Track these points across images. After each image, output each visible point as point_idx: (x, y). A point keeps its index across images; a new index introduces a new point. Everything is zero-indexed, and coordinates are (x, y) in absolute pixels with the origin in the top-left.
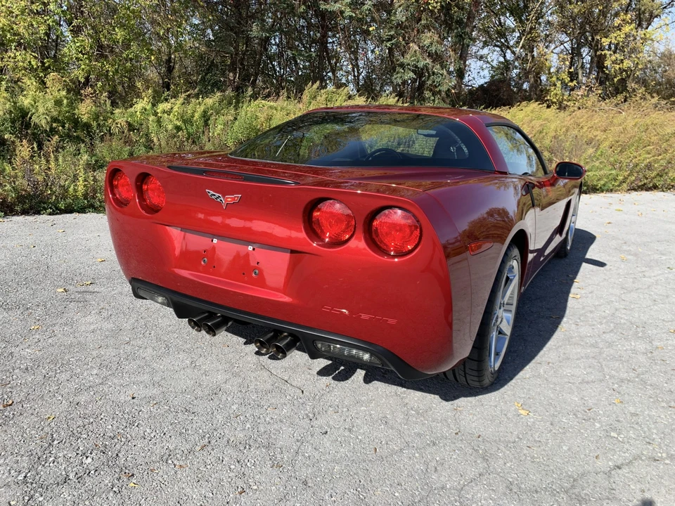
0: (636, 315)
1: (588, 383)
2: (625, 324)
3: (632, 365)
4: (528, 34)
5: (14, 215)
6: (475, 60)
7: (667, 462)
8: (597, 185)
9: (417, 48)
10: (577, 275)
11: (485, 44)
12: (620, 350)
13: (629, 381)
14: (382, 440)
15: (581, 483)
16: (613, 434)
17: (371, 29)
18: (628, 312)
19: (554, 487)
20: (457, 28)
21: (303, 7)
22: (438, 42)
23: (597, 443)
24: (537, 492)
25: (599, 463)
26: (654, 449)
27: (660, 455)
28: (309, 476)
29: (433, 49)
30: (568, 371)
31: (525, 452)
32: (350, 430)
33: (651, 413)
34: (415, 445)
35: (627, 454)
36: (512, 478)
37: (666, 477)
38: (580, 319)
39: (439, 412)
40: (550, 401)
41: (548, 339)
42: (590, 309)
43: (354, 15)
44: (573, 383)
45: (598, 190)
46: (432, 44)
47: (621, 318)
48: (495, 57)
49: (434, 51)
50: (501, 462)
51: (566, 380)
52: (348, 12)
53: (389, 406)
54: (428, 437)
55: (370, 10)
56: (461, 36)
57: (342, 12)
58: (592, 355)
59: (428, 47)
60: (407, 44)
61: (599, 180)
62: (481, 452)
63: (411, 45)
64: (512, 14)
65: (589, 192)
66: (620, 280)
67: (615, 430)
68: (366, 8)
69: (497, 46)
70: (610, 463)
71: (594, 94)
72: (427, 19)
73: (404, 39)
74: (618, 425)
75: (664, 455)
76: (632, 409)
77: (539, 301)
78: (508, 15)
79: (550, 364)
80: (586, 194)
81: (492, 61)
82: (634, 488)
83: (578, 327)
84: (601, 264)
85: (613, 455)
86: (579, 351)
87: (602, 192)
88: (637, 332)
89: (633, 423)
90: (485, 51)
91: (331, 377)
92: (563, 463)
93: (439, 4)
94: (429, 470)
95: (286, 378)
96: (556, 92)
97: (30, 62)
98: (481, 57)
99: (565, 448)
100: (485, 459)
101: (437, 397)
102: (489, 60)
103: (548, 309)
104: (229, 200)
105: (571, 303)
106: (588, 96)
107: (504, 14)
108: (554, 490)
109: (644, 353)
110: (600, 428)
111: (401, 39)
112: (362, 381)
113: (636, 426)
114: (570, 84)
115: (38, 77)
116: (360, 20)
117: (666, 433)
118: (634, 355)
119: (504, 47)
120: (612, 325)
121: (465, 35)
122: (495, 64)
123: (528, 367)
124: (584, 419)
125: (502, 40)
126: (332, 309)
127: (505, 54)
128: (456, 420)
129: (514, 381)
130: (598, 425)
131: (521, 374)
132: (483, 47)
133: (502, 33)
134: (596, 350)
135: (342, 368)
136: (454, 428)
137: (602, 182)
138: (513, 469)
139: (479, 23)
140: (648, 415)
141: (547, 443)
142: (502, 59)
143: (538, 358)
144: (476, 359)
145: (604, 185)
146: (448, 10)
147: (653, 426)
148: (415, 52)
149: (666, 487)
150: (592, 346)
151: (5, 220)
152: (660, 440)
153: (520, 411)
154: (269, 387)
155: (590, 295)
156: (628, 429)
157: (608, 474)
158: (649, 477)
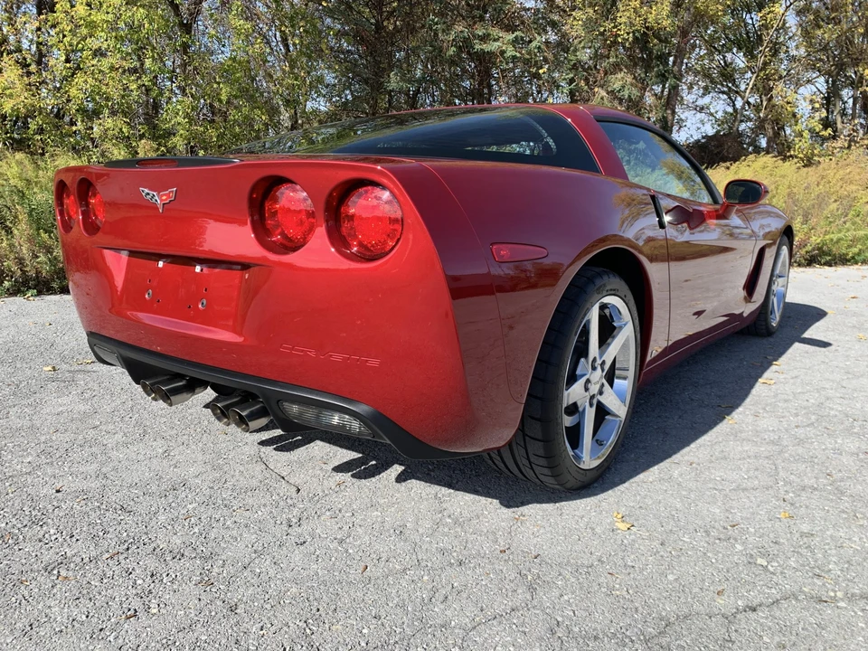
0: (858, 406)
1: (745, 490)
2: (836, 416)
3: (827, 468)
4: (761, 70)
5: (51, 294)
6: (695, 112)
7: (842, 604)
8: (847, 254)
9: (605, 94)
10: (780, 357)
11: (706, 91)
12: (815, 449)
13: (815, 489)
14: (382, 555)
15: (678, 629)
16: (759, 561)
17: (541, 71)
18: (846, 402)
19: (628, 633)
20: (658, 66)
21: (453, 49)
22: (632, 85)
23: (728, 572)
24: (596, 638)
25: (720, 601)
26: (824, 584)
27: (832, 594)
28: (244, 599)
29: (626, 93)
30: (717, 475)
31: (602, 580)
32: (341, 542)
33: (837, 534)
34: (429, 565)
35: (773, 591)
36: (562, 616)
37: (831, 628)
38: (765, 409)
39: (488, 522)
40: (674, 513)
41: (704, 432)
42: (786, 397)
43: (518, 55)
44: (720, 491)
45: (849, 261)
46: (623, 87)
47: (833, 409)
48: (720, 106)
49: (626, 97)
50: (556, 593)
51: (711, 486)
52: (510, 52)
53: (416, 511)
54: (455, 554)
55: (539, 47)
56: (663, 75)
57: (503, 52)
58: (767, 454)
59: (619, 91)
60: (592, 89)
61: (850, 247)
62: (529, 577)
63: (596, 89)
64: (740, 49)
65: (836, 264)
66: (848, 363)
67: (765, 555)
68: (534, 45)
69: (723, 93)
70: (740, 603)
71: (857, 145)
72: (617, 56)
73: (587, 84)
74: (774, 549)
75: (840, 594)
76: (805, 528)
77: (708, 386)
78: (735, 50)
79: (694, 465)
80: (831, 266)
81: (716, 112)
82: (768, 641)
83: (758, 418)
84: (825, 345)
85: (748, 591)
86: (746, 448)
87: (857, 263)
88: (853, 427)
89: (800, 546)
90: (707, 100)
91: (350, 473)
92: (659, 599)
93: (631, 35)
94: (433, 600)
95: (284, 474)
96: (802, 145)
97: (121, 129)
98: (702, 109)
99: (671, 577)
100: (531, 589)
101: (496, 502)
102: (712, 111)
103: (719, 397)
104: (164, 198)
105: (759, 389)
106: (849, 147)
107: (730, 50)
108: (627, 636)
109: (853, 454)
110: (741, 551)
111: (583, 83)
112: (394, 480)
113: (804, 551)
114: (823, 133)
115: (131, 147)
116: (527, 62)
117: (854, 563)
118: (836, 456)
119: (732, 93)
120: (813, 417)
121: (669, 74)
122: (720, 115)
123: (656, 467)
124: (719, 539)
125: (730, 85)
126: (292, 349)
127: (733, 102)
128: (510, 533)
129: (626, 485)
130: (739, 547)
131: (641, 476)
132: (704, 95)
133: (728, 74)
134: (776, 448)
135: (374, 462)
136: (502, 543)
137: (856, 250)
138: (570, 605)
139: (696, 64)
140: (831, 536)
141: (642, 570)
142: (730, 110)
143: (676, 457)
144: (540, 438)
145: (859, 254)
146: (646, 43)
147: (834, 552)
148: (602, 98)
149: (826, 642)
150: (773, 442)
151: (38, 298)
152: (839, 573)
153: (617, 524)
154: (255, 483)
155: (792, 381)
156: (789, 554)
157: (729, 619)
158: (801, 626)
